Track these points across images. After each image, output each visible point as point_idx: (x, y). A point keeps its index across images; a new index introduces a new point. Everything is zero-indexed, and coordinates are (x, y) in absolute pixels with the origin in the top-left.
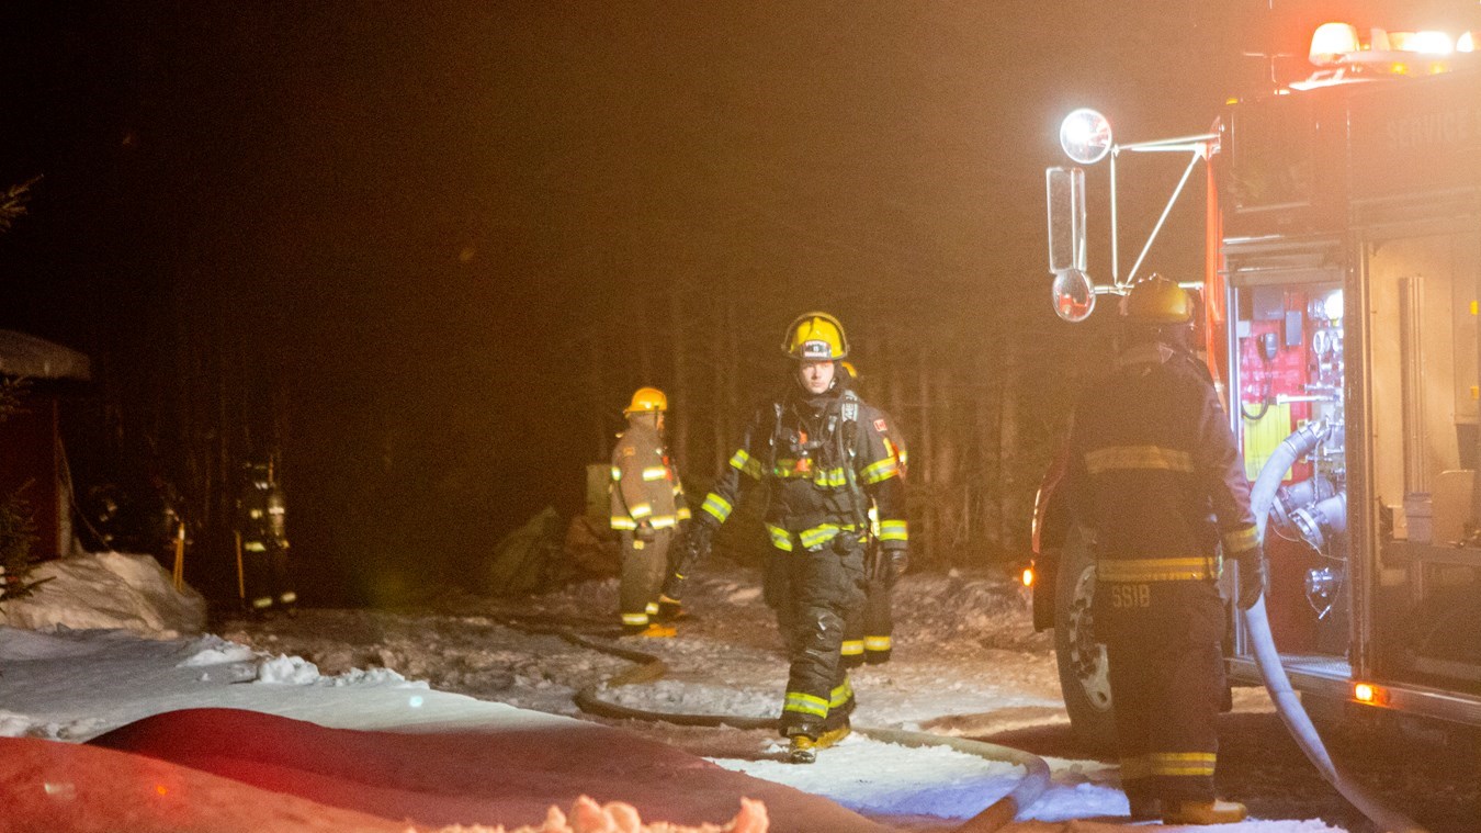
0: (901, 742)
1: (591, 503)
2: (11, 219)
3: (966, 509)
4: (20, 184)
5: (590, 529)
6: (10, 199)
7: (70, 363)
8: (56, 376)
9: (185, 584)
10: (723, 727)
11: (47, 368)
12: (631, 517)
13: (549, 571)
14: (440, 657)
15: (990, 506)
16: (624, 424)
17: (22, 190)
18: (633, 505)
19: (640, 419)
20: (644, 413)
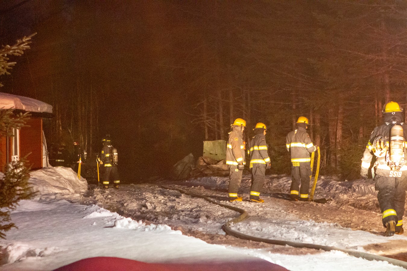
0: (363, 257)
1: (205, 153)
2: (23, 50)
3: (325, 157)
4: (27, 36)
5: (204, 161)
6: (23, 43)
7: (46, 108)
8: (42, 112)
9: (81, 177)
10: (287, 246)
11: (39, 109)
12: (237, 161)
13: (191, 173)
14: (165, 206)
15: (333, 157)
16: (230, 130)
17: (28, 39)
18: (237, 158)
19: (236, 128)
20: (237, 126)
